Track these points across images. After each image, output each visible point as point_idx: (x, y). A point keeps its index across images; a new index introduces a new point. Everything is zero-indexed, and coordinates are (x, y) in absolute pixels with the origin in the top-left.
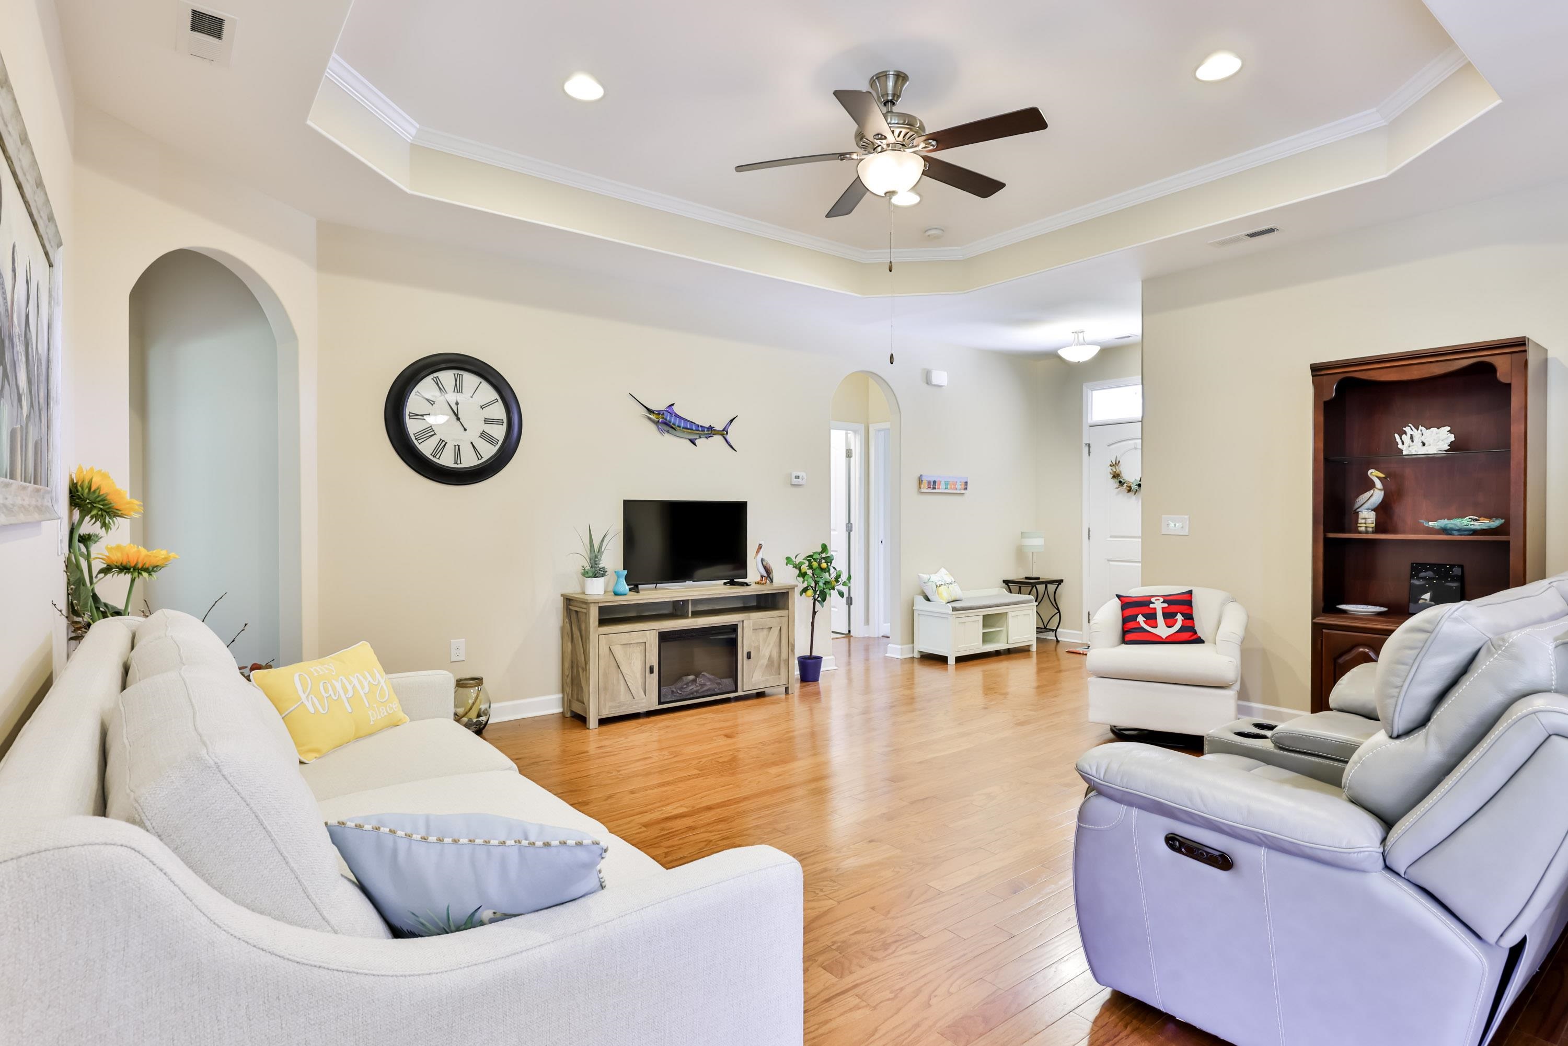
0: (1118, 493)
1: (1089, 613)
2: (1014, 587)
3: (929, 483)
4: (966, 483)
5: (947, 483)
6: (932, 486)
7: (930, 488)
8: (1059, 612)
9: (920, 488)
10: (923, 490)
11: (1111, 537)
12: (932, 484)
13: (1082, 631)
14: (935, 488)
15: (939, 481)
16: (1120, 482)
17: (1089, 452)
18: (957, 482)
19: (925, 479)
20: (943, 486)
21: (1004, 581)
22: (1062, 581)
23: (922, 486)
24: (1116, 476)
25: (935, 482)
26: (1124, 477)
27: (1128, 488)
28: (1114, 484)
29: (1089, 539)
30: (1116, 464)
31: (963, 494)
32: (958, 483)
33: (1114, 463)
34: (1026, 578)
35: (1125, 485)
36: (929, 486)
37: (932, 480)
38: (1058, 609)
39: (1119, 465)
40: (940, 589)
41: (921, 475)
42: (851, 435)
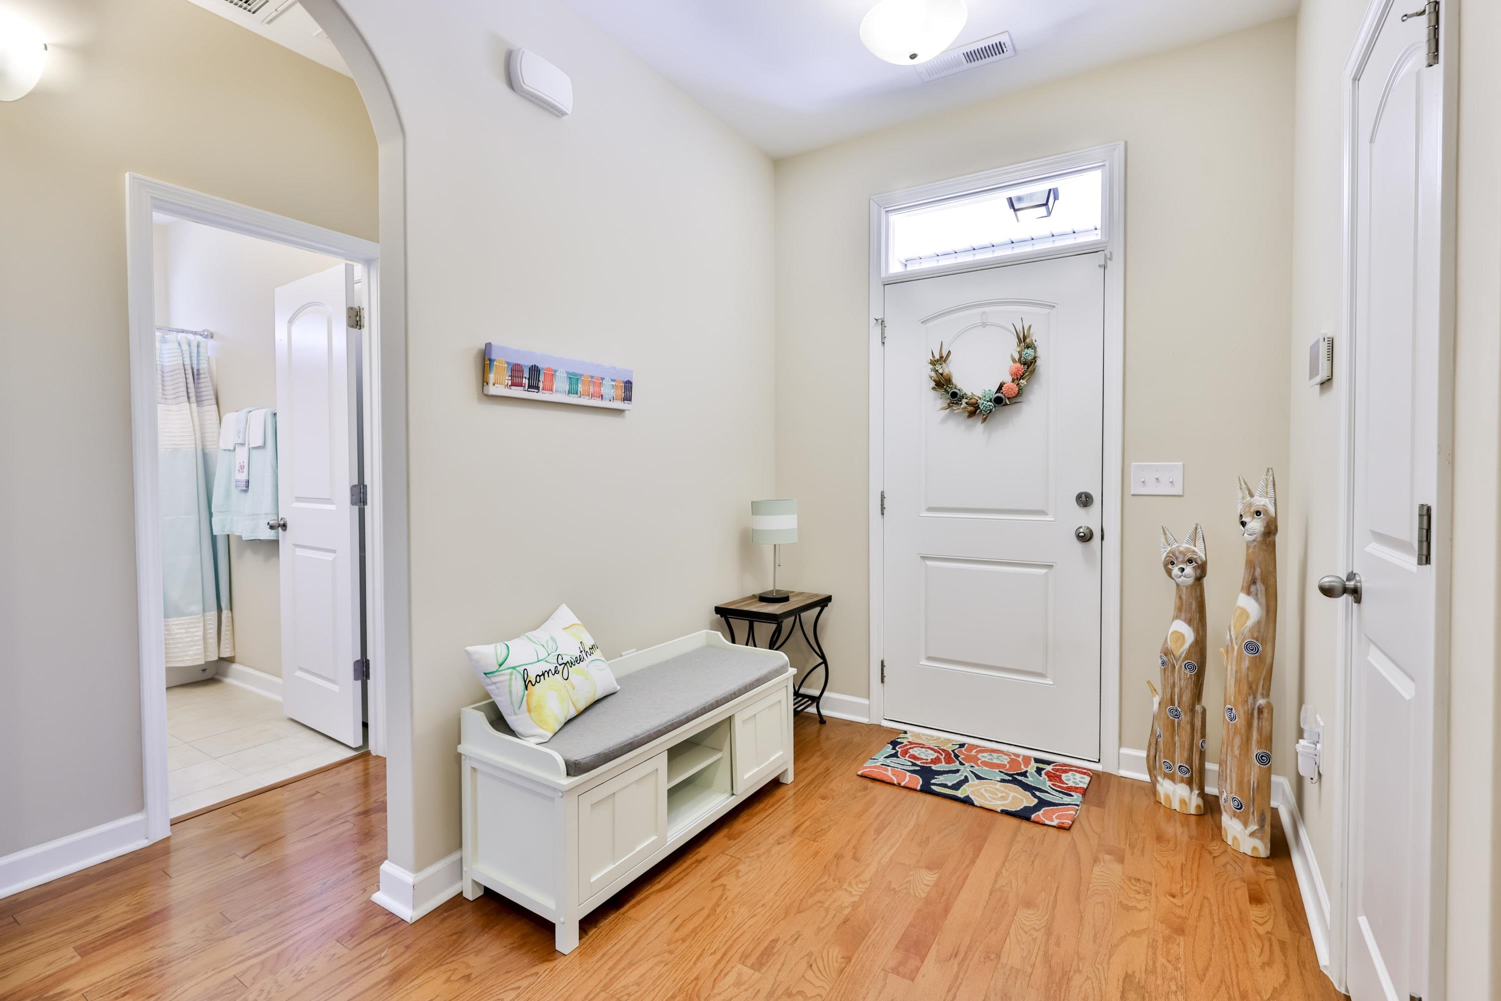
0: (945, 420)
1: (882, 662)
2: (741, 626)
3: (516, 371)
4: (628, 385)
5: (574, 379)
6: (525, 381)
7: (520, 385)
8: (825, 662)
9: (484, 381)
10: (493, 390)
11: (930, 509)
12: (526, 375)
13: (868, 697)
14: (538, 388)
15: (549, 369)
16: (954, 395)
17: (883, 337)
18: (603, 379)
19: (500, 360)
20: (561, 383)
21: (718, 610)
22: (829, 599)
23: (492, 377)
24: (943, 383)
25: (535, 371)
26: (959, 386)
27: (971, 408)
28: (936, 402)
29: (883, 514)
30: (940, 360)
31: (622, 411)
32: (607, 383)
33: (937, 357)
34: (763, 599)
35: (964, 401)
36: (517, 380)
37: (527, 363)
38: (823, 657)
39: (948, 362)
40: (537, 691)
41: (488, 346)
42: (359, 270)
